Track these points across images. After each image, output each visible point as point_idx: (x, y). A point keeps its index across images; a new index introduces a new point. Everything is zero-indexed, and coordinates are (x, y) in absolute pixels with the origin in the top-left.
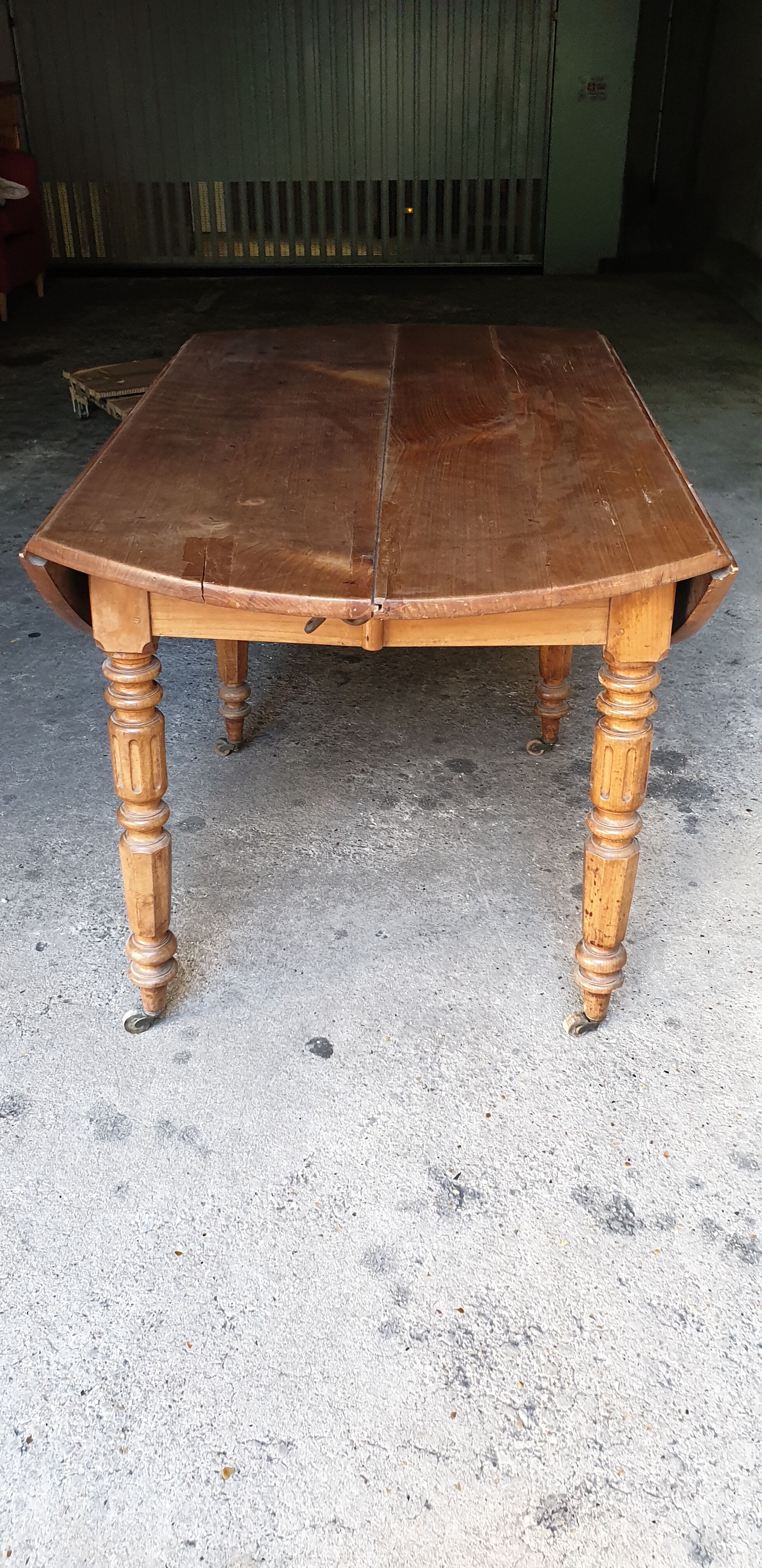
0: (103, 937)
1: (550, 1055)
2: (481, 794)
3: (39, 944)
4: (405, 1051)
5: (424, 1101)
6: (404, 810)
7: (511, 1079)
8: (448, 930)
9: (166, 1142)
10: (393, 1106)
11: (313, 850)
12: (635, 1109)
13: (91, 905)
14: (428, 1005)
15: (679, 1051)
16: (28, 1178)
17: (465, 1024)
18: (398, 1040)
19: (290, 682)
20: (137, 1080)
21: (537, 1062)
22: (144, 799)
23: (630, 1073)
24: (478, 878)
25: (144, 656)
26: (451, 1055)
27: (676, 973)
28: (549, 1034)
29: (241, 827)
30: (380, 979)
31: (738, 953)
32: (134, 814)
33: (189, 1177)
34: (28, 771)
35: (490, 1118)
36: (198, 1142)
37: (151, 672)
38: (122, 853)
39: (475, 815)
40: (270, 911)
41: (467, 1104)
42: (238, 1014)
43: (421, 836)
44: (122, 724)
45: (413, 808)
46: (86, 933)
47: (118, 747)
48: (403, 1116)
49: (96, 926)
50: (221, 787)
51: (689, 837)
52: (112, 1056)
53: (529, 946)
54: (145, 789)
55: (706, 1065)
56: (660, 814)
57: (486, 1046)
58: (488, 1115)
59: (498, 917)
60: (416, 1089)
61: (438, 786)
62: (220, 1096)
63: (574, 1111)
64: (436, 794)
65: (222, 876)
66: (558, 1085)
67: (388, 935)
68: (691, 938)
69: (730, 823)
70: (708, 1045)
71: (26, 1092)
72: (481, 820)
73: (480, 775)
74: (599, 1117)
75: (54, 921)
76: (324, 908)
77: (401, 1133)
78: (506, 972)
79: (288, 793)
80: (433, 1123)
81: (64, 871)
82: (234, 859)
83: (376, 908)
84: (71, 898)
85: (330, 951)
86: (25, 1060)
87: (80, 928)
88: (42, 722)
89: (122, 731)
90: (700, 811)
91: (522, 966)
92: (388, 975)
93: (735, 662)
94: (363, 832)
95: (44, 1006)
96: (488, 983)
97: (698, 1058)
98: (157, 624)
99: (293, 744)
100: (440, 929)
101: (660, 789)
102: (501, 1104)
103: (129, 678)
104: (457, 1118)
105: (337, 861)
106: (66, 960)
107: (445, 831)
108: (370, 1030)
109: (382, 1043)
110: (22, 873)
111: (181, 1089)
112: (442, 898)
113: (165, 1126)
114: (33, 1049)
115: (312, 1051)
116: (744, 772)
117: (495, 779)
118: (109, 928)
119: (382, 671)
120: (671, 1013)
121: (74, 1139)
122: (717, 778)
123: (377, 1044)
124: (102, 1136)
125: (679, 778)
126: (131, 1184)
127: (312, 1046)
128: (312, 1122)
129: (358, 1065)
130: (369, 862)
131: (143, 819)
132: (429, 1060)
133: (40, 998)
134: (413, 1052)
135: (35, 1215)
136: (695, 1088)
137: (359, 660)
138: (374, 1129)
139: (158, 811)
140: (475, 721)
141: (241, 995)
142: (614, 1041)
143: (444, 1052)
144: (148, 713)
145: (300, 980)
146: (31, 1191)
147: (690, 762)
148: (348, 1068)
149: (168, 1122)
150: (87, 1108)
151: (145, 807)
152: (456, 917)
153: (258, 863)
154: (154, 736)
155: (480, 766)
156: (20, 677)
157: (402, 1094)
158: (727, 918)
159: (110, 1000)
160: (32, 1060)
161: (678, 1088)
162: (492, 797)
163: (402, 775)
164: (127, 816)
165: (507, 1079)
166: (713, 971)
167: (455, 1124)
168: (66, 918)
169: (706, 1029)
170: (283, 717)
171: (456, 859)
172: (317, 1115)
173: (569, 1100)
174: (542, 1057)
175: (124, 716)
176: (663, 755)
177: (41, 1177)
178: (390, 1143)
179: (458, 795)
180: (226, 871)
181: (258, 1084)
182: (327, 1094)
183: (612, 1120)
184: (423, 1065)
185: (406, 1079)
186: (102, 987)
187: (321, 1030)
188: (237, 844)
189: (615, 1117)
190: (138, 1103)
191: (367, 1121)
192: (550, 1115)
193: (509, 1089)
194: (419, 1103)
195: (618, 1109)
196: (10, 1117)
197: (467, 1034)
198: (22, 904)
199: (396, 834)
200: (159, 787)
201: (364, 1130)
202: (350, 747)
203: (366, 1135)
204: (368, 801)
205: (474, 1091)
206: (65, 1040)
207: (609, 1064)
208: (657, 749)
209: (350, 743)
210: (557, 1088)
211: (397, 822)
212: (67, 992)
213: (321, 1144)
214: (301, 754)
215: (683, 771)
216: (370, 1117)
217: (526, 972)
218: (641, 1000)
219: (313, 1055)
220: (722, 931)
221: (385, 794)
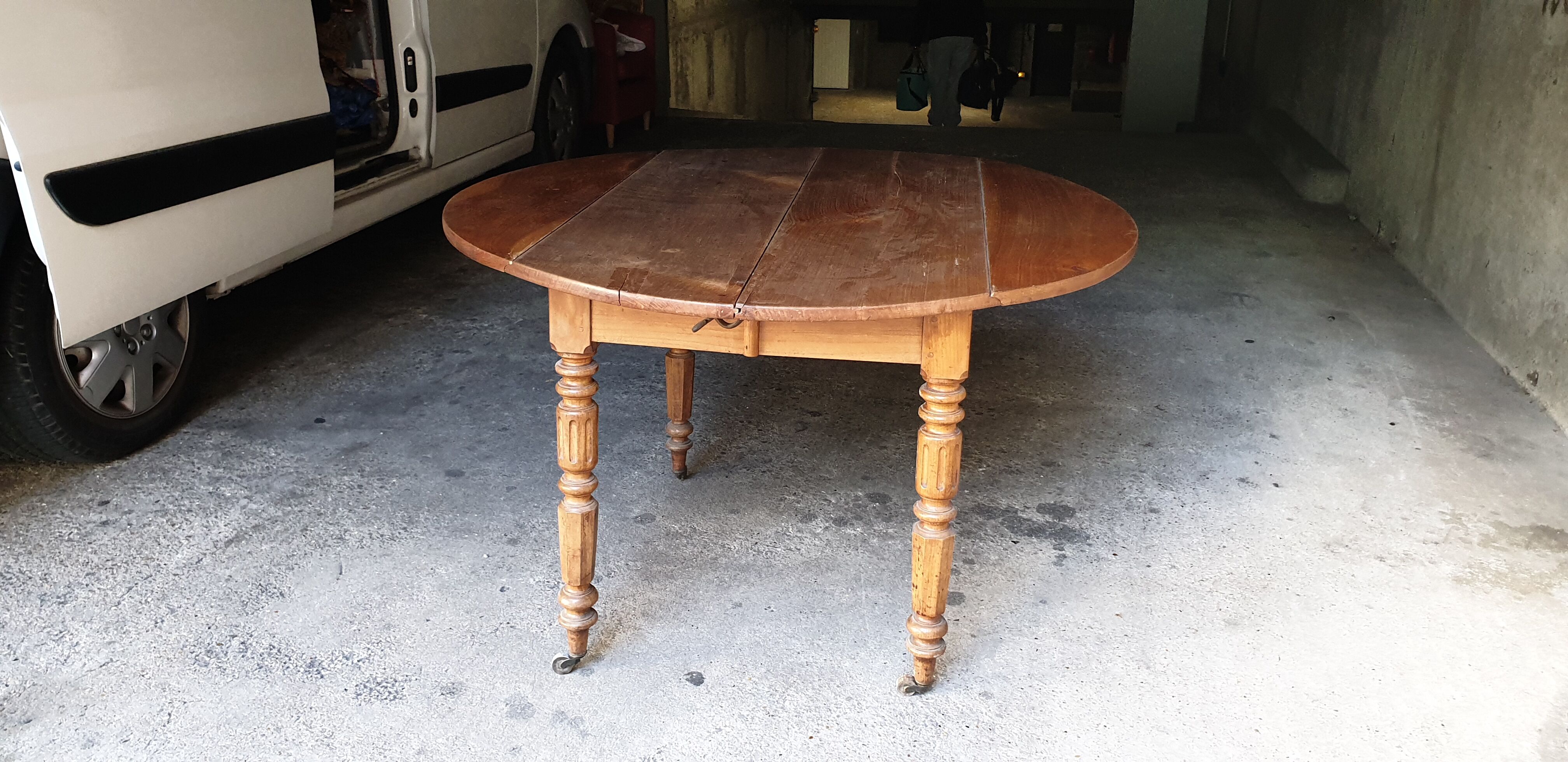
0: (552, 588)
1: (876, 704)
2: (888, 520)
3: (503, 587)
4: (760, 688)
5: (764, 722)
6: (818, 525)
7: (838, 716)
8: (825, 611)
9: (558, 725)
10: (738, 722)
11: (735, 546)
12: (932, 748)
13: (550, 566)
14: (790, 660)
15: (984, 714)
16: (449, 734)
17: (814, 676)
18: (757, 680)
19: (757, 426)
20: (549, 684)
21: (863, 708)
22: (577, 468)
23: (937, 724)
24: (862, 578)
25: (585, 357)
26: (796, 695)
27: (1003, 661)
28: (880, 690)
29: (683, 524)
30: (757, 639)
31: (1062, 653)
32: (571, 481)
33: (568, 748)
34: (531, 471)
35: (812, 740)
36: (581, 728)
37: (591, 369)
38: (560, 513)
39: (877, 534)
40: (686, 583)
41: (797, 728)
42: (639, 649)
43: (826, 545)
44: (567, 409)
45: (827, 524)
46: (540, 584)
47: (562, 427)
48: (743, 730)
49: (550, 580)
50: (677, 495)
51: (1054, 568)
52: (535, 665)
53: (887, 630)
54: (579, 461)
55: (1003, 726)
56: (1036, 550)
57: (827, 693)
58: (811, 738)
59: (869, 608)
60: (761, 714)
61: (854, 511)
62: (607, 700)
63: (881, 743)
64: (850, 515)
65: (657, 556)
66: (875, 725)
67: (774, 610)
68: (1026, 639)
69: (1095, 563)
70: (1010, 713)
71: (465, 682)
72: (881, 538)
73: (892, 506)
74: (899, 749)
75: (519, 573)
76: (730, 586)
77: (738, 740)
78: (861, 644)
79: (728, 504)
80: (765, 737)
81: (537, 541)
82: (670, 546)
83: (771, 590)
84: (536, 560)
85: (724, 616)
86: (469, 661)
87: (537, 580)
88: (551, 439)
89: (565, 413)
90: (1071, 551)
91: (876, 643)
92: (765, 636)
93: (1149, 445)
94: (780, 537)
95: (495, 628)
96: (844, 650)
97: (998, 720)
98: (594, 333)
99: (745, 470)
100: (818, 610)
101: (1044, 531)
102: (824, 732)
103: (573, 373)
104: (786, 736)
105: (751, 555)
106: (520, 600)
107: (848, 543)
108: (738, 671)
109: (744, 681)
110: (505, 539)
111: (579, 693)
112: (828, 589)
113: (560, 715)
114: (478, 654)
115: (687, 680)
116: (1122, 527)
117: (904, 510)
118: (558, 582)
119: (836, 425)
120: (988, 688)
121: (491, 714)
122: (1096, 528)
123: (740, 681)
124: (511, 715)
125: (1064, 525)
126: (523, 747)
127: (688, 677)
128: (672, 725)
129: (720, 693)
130: (778, 558)
131: (577, 485)
132: (778, 696)
133: (494, 623)
134: (767, 690)
135: (448, 758)
136: (987, 740)
137: (820, 415)
138: (719, 736)
139: (589, 480)
140: (902, 467)
141: (645, 637)
142: (932, 701)
143: (791, 693)
144: (586, 402)
145: (695, 632)
146: (450, 743)
147: (1078, 515)
148: (711, 694)
149: (563, 712)
150: (506, 696)
151: (580, 476)
152: (835, 604)
153: (688, 551)
154: (589, 419)
155: (895, 499)
156: (545, 406)
157: (748, 715)
158: (1064, 628)
159: (545, 630)
160: (476, 662)
161: (973, 739)
162: (896, 523)
163: (826, 500)
164: (565, 483)
165: (835, 716)
166: (1034, 663)
167: (782, 740)
168: (529, 572)
169: (1013, 702)
170: (743, 450)
171: (850, 563)
172: (677, 721)
173: (879, 735)
174: (869, 704)
175: (568, 403)
176: (1055, 508)
177: (459, 735)
178: (727, 746)
179: (868, 518)
180: (661, 553)
181: (639, 696)
182: (689, 708)
183: (909, 753)
184: (771, 699)
185: (754, 706)
186: (541, 621)
187: (699, 667)
188: (677, 535)
189: (913, 751)
190: (545, 697)
191: (715, 730)
192: (861, 744)
193: (835, 722)
194: (759, 723)
195: (917, 746)
196: (449, 695)
197: (814, 683)
198: (499, 560)
199: (807, 541)
200: (590, 460)
201: (710, 735)
202: (791, 476)
203: (710, 739)
204: (791, 515)
205: (806, 721)
206: (504, 652)
207: (922, 716)
208: (1052, 502)
209: (792, 473)
210: (873, 726)
211: (810, 533)
212: (514, 621)
213: (674, 740)
214: (748, 478)
215: (1068, 521)
216: (718, 727)
217: (878, 647)
218: (966, 677)
219: (687, 683)
220: (1054, 637)
221: (807, 512)
